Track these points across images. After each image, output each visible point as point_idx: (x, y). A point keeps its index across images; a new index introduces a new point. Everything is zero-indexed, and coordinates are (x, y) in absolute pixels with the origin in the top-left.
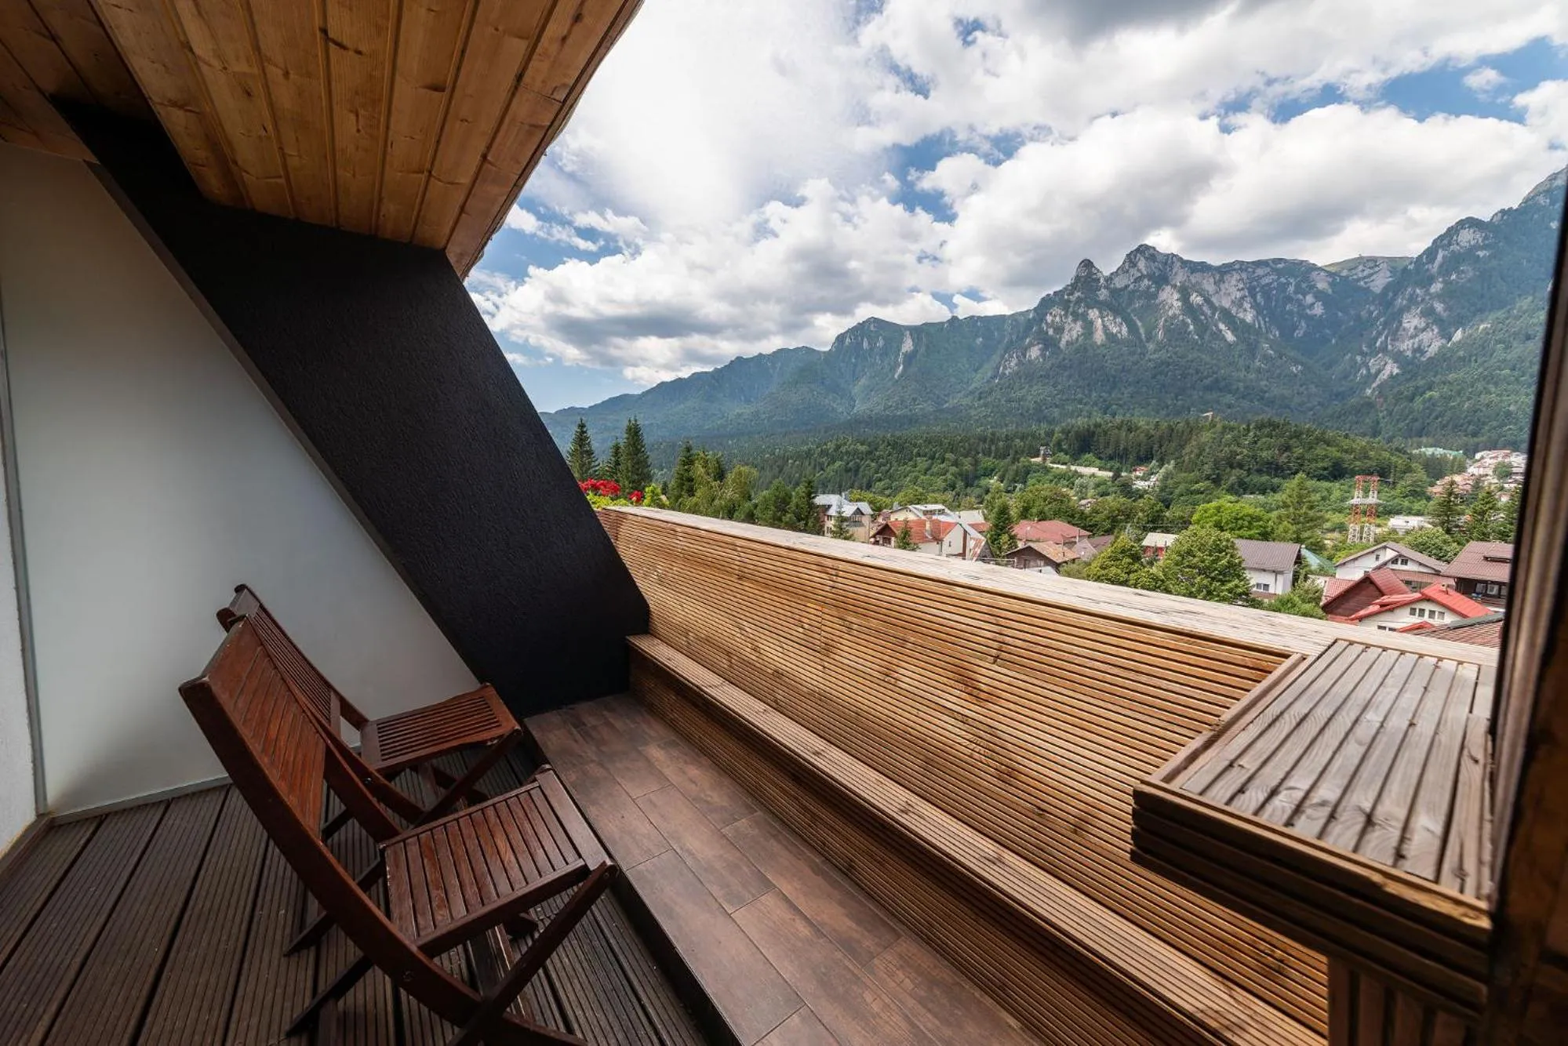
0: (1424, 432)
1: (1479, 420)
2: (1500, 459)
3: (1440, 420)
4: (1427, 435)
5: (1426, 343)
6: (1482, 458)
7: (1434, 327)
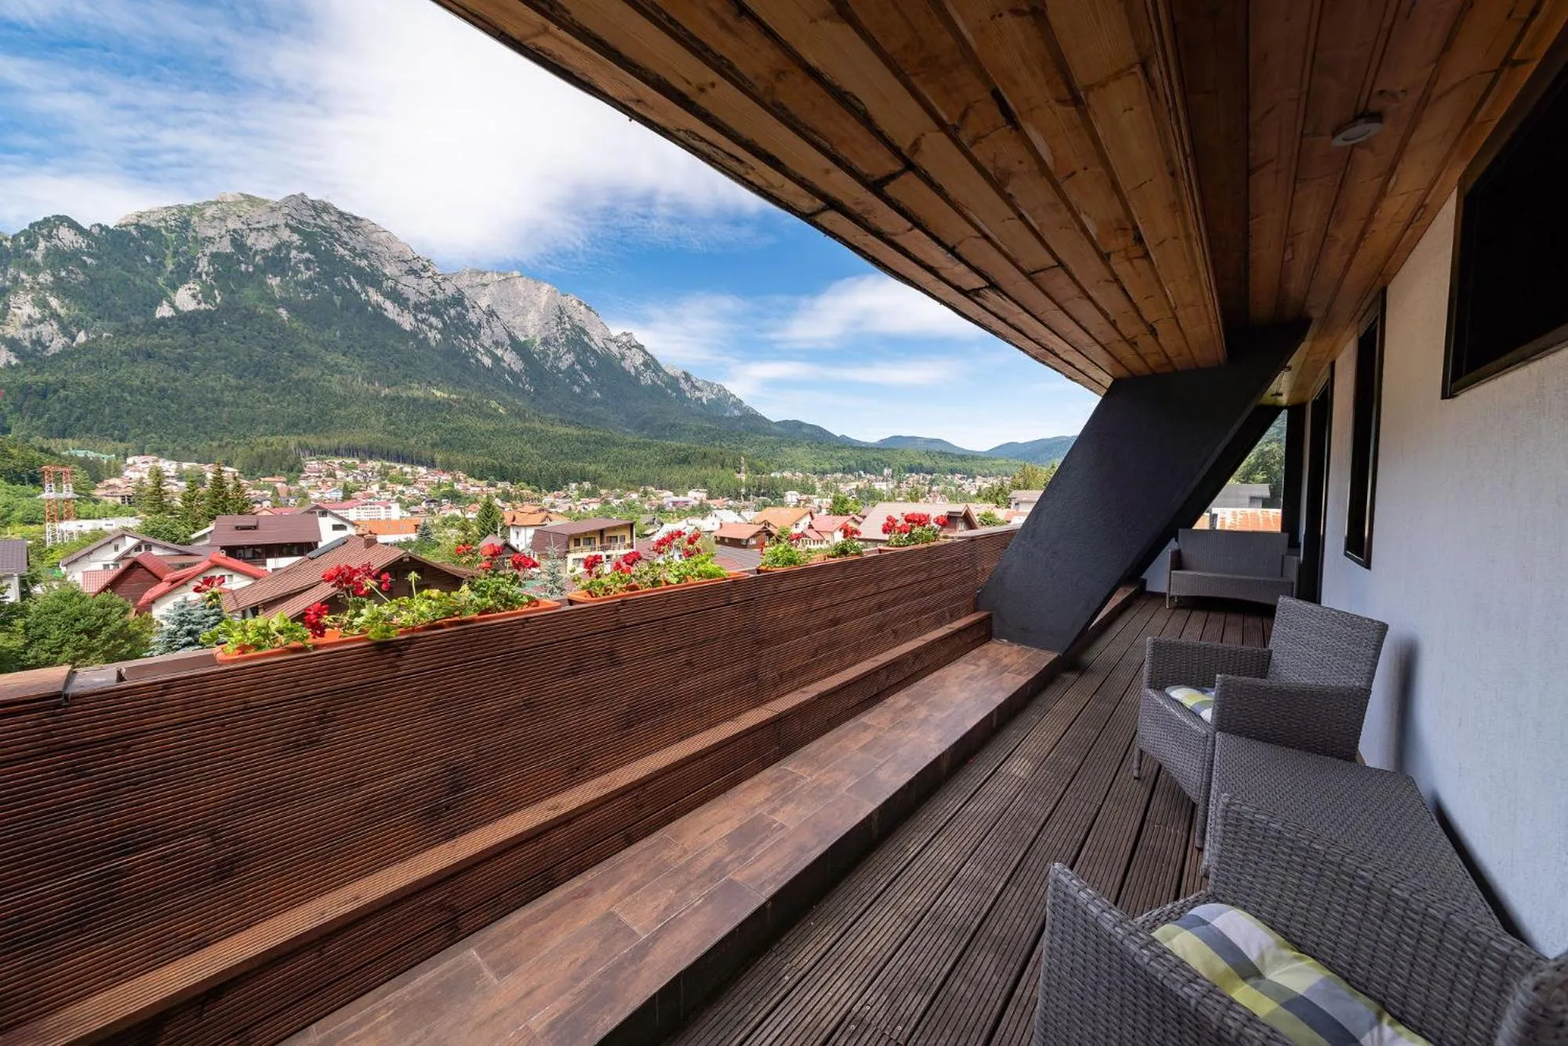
0: (67, 433)
1: (123, 426)
2: (151, 464)
3: (82, 422)
4: (72, 436)
5: (45, 338)
6: (135, 463)
7: (52, 322)
